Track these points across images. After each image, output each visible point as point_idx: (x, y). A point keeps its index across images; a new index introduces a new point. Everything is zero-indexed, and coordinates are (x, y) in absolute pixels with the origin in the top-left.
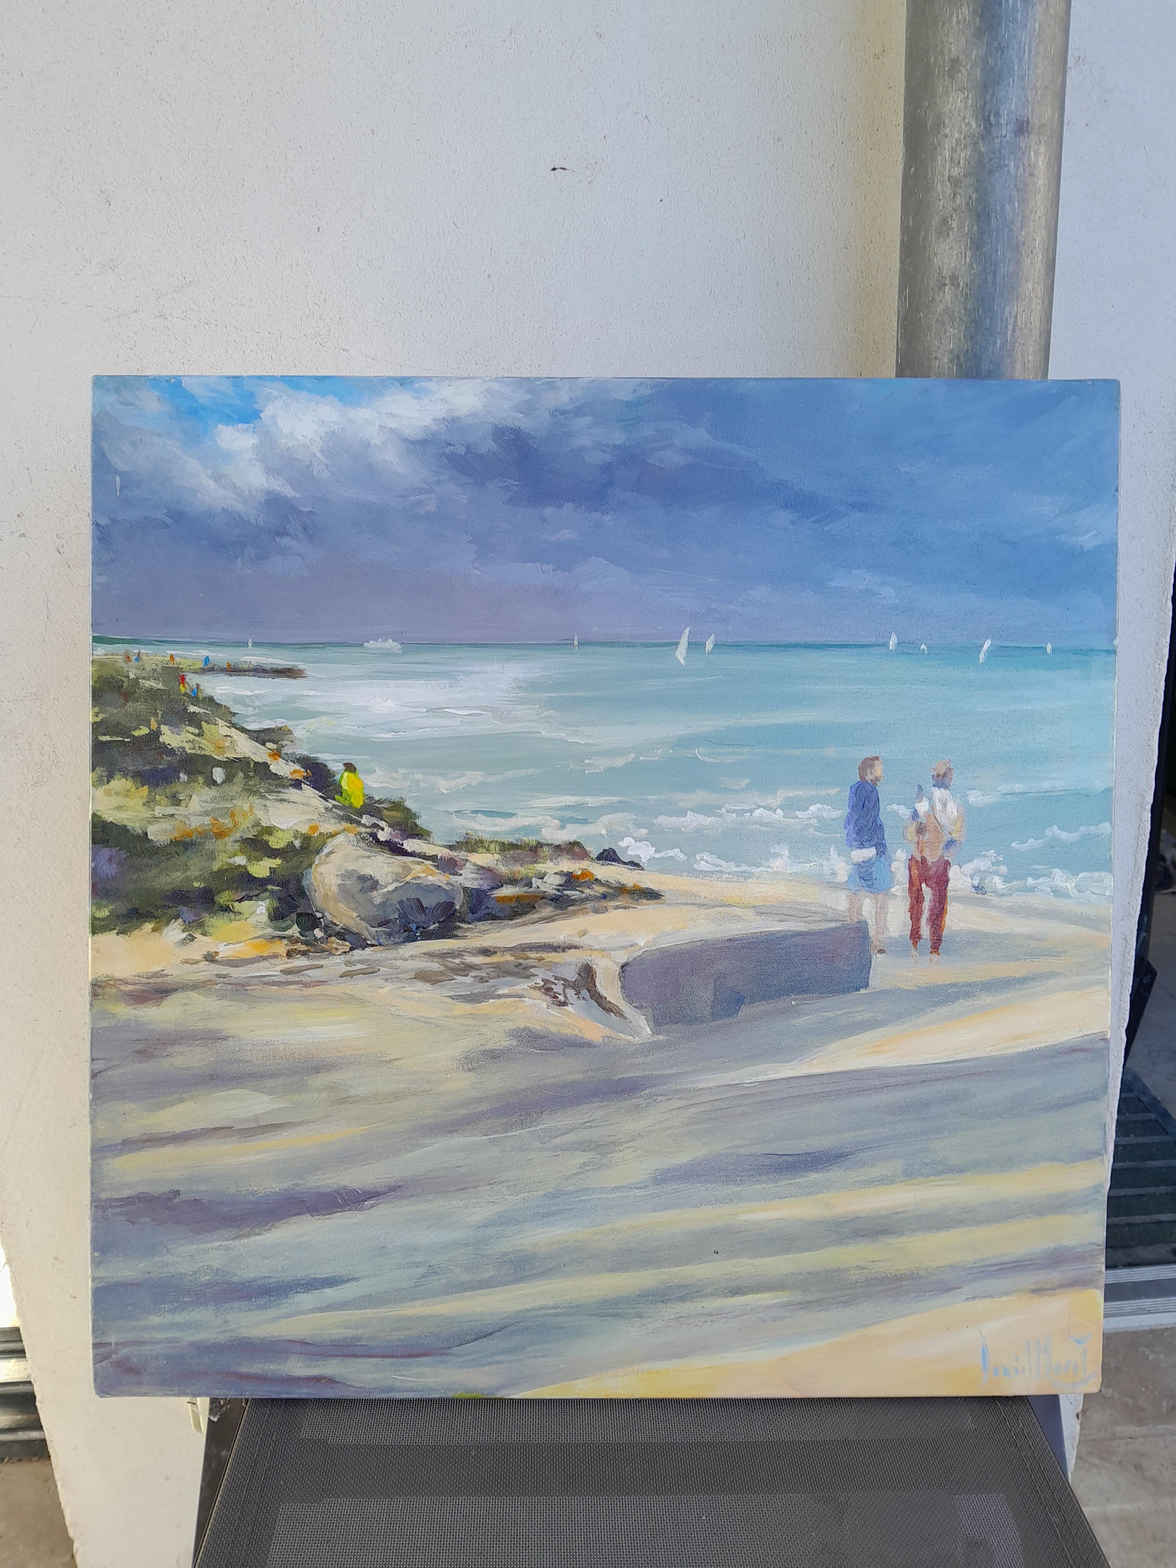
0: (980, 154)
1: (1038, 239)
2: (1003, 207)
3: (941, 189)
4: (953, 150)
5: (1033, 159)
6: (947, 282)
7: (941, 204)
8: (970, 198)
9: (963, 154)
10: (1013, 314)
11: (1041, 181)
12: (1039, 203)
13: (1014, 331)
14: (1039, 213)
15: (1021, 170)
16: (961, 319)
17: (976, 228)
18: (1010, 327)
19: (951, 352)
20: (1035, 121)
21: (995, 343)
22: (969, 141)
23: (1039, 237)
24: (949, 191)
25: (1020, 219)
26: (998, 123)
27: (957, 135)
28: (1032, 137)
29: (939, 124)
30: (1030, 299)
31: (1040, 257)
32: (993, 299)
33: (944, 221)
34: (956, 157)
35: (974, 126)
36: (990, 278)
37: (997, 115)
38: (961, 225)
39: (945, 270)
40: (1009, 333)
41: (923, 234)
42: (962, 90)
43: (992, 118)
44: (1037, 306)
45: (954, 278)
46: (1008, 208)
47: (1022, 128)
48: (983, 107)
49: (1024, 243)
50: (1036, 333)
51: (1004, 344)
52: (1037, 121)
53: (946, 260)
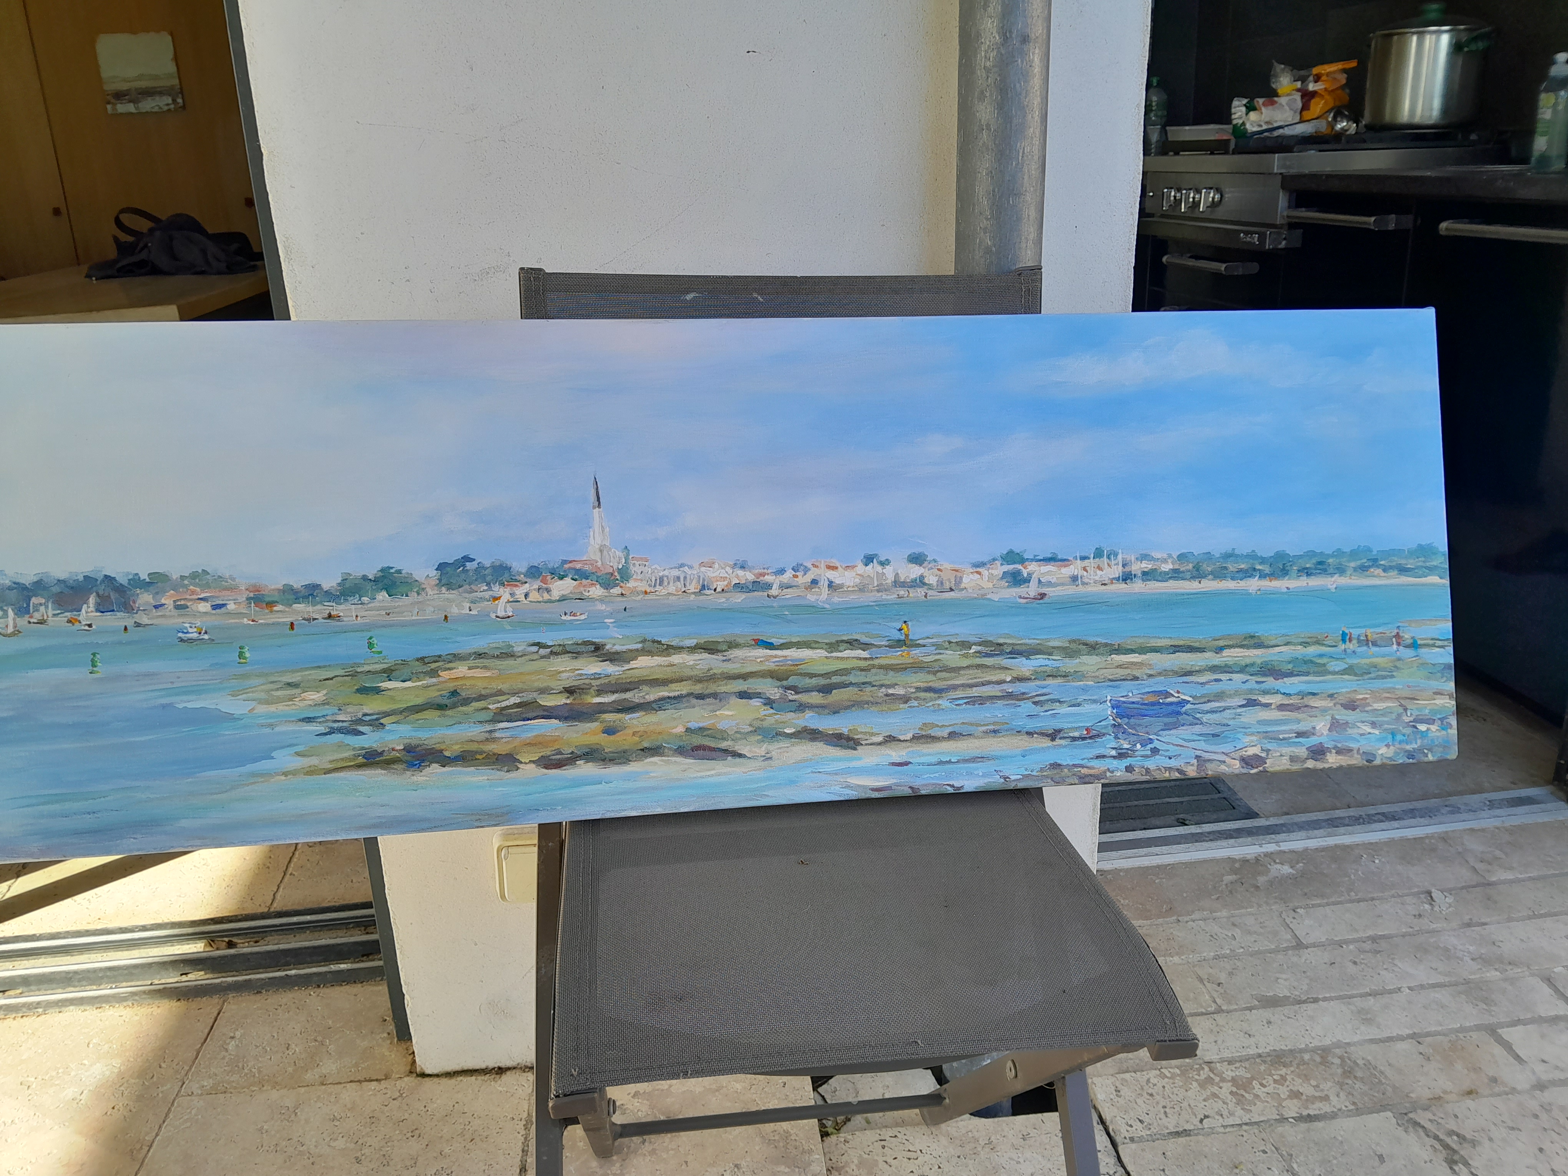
0: (1001, 54)
1: (1035, 103)
2: (1015, 86)
3: (980, 73)
4: (986, 51)
5: (1031, 57)
6: (984, 127)
7: (980, 82)
8: (996, 79)
9: (992, 55)
10: (1022, 147)
11: (1037, 69)
12: (1036, 82)
13: (1022, 157)
14: (1036, 88)
15: (1025, 63)
16: (992, 149)
17: (1000, 97)
18: (1021, 154)
19: (987, 169)
20: (1033, 36)
21: (1012, 164)
22: (995, 47)
23: (1037, 101)
24: (984, 75)
25: (1024, 92)
26: (1011, 36)
27: (988, 43)
28: (1031, 44)
29: (978, 35)
30: (1032, 138)
31: (1037, 113)
32: (1010, 138)
33: (982, 92)
34: (988, 56)
35: (998, 38)
36: (1008, 126)
37: (1011, 32)
38: (991, 95)
39: (983, 121)
40: (1020, 158)
41: (970, 99)
42: (991, 17)
43: (1008, 34)
44: (1036, 142)
45: (988, 125)
46: (1018, 85)
47: (1025, 39)
48: (1003, 27)
49: (1027, 106)
50: (1036, 158)
51: (1017, 164)
52: (1033, 35)
53: (984, 115)
